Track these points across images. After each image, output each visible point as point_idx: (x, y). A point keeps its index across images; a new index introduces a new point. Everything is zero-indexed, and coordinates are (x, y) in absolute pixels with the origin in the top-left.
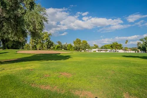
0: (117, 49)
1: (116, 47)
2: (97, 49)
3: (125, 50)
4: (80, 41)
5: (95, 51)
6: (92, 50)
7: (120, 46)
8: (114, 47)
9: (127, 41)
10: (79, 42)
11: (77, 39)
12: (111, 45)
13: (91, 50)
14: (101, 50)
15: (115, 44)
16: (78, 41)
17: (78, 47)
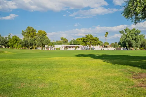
0: (93, 45)
1: (90, 42)
2: (63, 45)
3: (105, 46)
4: (34, 31)
5: (59, 49)
6: (54, 46)
7: (96, 40)
8: (87, 43)
9: (107, 33)
10: (32, 34)
11: (28, 28)
12: (84, 39)
13: (52, 47)
14: (70, 47)
15: (89, 37)
16: (31, 32)
17: (29, 41)
